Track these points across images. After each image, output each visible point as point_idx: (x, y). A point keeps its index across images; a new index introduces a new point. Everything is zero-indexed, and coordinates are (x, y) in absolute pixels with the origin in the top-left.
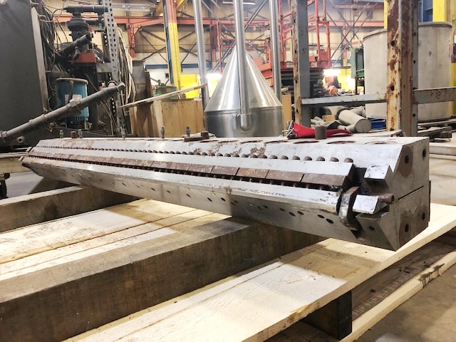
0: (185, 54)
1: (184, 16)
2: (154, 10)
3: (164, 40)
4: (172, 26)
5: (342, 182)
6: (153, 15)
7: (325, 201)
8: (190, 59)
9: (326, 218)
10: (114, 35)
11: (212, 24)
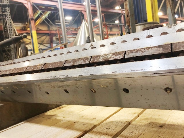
0: (39, 45)
1: (38, 30)
2: (25, 27)
3: (30, 40)
4: (34, 33)
6: (24, 29)
8: (42, 47)
11: (50, 32)
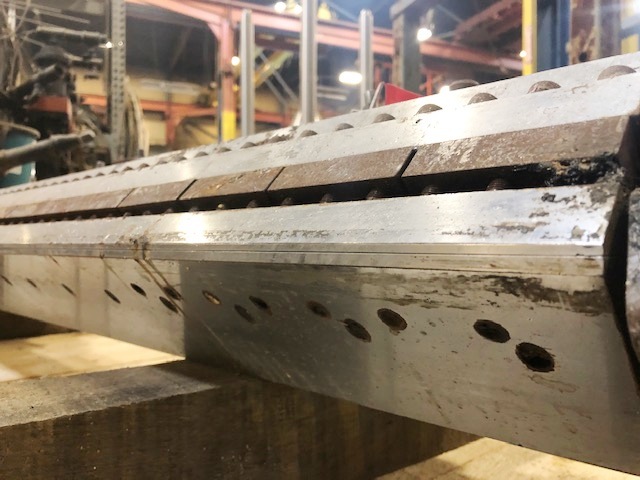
2: (206, 97)
3: (216, 139)
4: (229, 118)
5: (618, 140)
7: (526, 230)
9: (517, 337)
10: (122, 94)
